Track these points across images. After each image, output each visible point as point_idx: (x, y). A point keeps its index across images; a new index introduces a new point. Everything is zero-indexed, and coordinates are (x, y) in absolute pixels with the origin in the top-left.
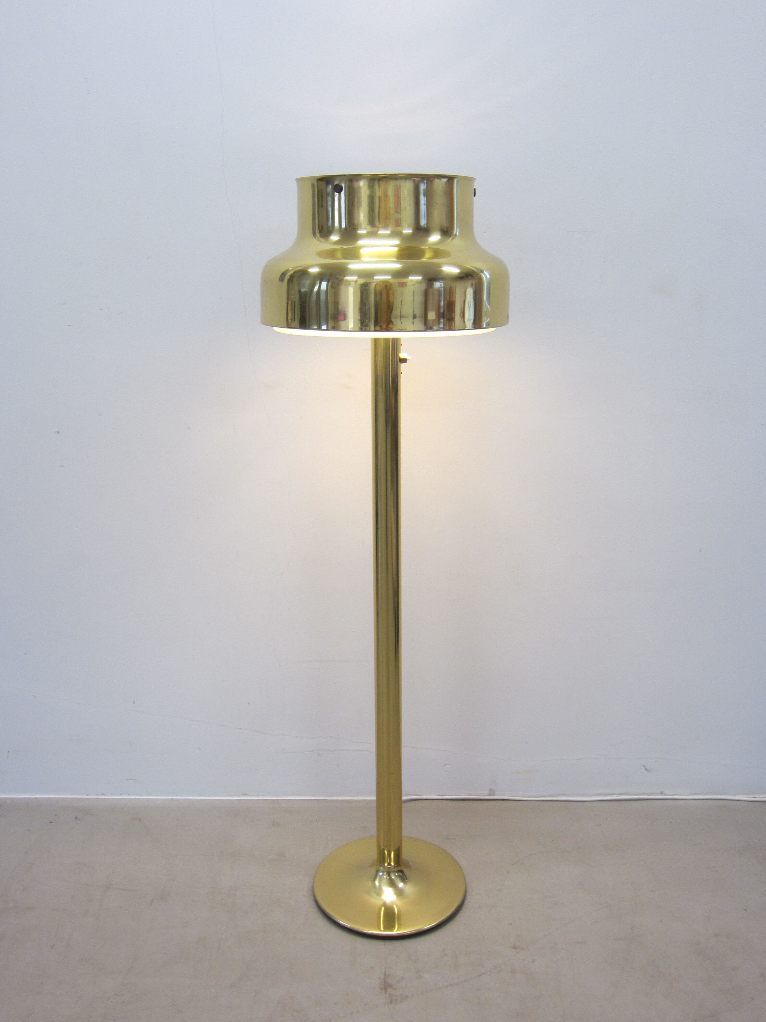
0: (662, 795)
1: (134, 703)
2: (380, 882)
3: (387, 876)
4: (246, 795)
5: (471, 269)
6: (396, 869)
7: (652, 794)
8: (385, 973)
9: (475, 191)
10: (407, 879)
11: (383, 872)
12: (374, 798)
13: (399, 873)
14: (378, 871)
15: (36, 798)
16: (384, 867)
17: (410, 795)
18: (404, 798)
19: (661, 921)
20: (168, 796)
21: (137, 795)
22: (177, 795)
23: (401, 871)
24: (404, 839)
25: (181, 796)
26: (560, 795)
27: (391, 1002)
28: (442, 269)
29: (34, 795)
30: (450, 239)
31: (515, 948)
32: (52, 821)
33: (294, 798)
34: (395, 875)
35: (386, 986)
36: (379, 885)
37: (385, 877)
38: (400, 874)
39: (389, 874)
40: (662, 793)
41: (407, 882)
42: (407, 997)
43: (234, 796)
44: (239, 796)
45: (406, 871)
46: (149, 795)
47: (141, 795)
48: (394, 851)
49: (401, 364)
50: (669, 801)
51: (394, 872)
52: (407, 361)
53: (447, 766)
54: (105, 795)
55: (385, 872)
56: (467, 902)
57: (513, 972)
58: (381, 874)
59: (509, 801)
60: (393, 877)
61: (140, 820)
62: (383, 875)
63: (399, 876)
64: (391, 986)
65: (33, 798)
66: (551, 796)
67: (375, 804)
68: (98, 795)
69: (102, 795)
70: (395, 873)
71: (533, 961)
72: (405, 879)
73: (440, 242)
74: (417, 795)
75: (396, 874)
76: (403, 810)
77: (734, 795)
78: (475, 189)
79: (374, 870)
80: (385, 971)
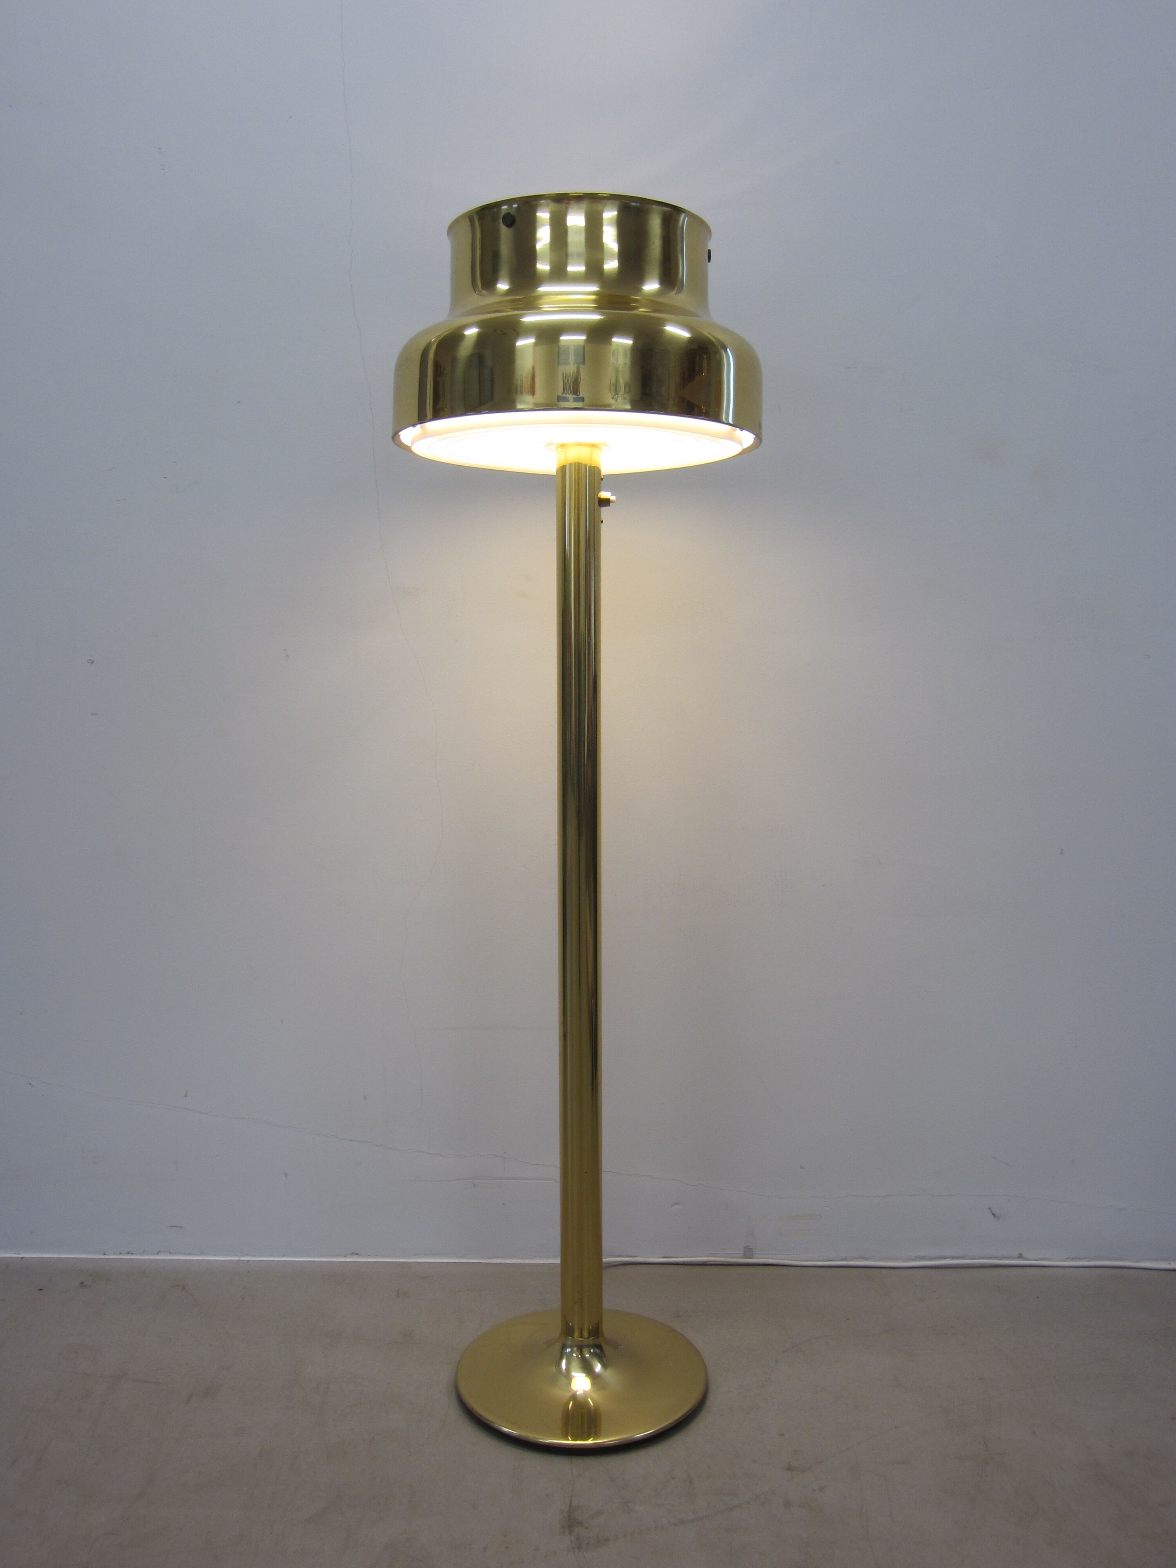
0: (1021, 1259)
1: (186, 1096)
2: (568, 1364)
3: (579, 1353)
4: (357, 1254)
5: (707, 336)
6: (591, 1343)
7: (1004, 1258)
8: (570, 1505)
9: (710, 253)
10: (607, 1359)
11: (571, 1347)
12: (557, 1262)
13: (595, 1349)
14: (564, 1347)
15: (23, 1258)
16: (574, 1339)
17: (613, 1258)
18: (605, 1260)
19: (1034, 1433)
20: (233, 1256)
21: (185, 1254)
22: (247, 1255)
23: (599, 1347)
25: (254, 1256)
26: (856, 1258)
27: (579, 1547)
28: (665, 328)
29: (19, 1254)
30: (674, 292)
31: (789, 1468)
32: (42, 1288)
33: (432, 1261)
34: (590, 1353)
35: (571, 1523)
36: (566, 1369)
37: (575, 1355)
38: (598, 1351)
39: (580, 1349)
40: (1020, 1257)
41: (606, 1363)
42: (607, 1540)
43: (338, 1256)
44: (345, 1257)
45: (605, 1347)
46: (202, 1253)
47: (190, 1254)
49: (602, 508)
50: (1034, 1269)
51: (588, 1347)
52: (611, 503)
53: (677, 1207)
54: (132, 1254)
55: (576, 1346)
56: (709, 1402)
57: (787, 1504)
58: (568, 1350)
60: (587, 1355)
61: (184, 1288)
62: (572, 1352)
63: (596, 1353)
64: (580, 1523)
65: (17, 1258)
67: (559, 1270)
68: (121, 1253)
69: (128, 1253)
70: (590, 1349)
71: (822, 1489)
72: (604, 1359)
73: (659, 293)
75: (592, 1351)
76: (605, 1276)
77: (1138, 1261)
78: (709, 251)
79: (558, 1346)
80: (571, 1501)
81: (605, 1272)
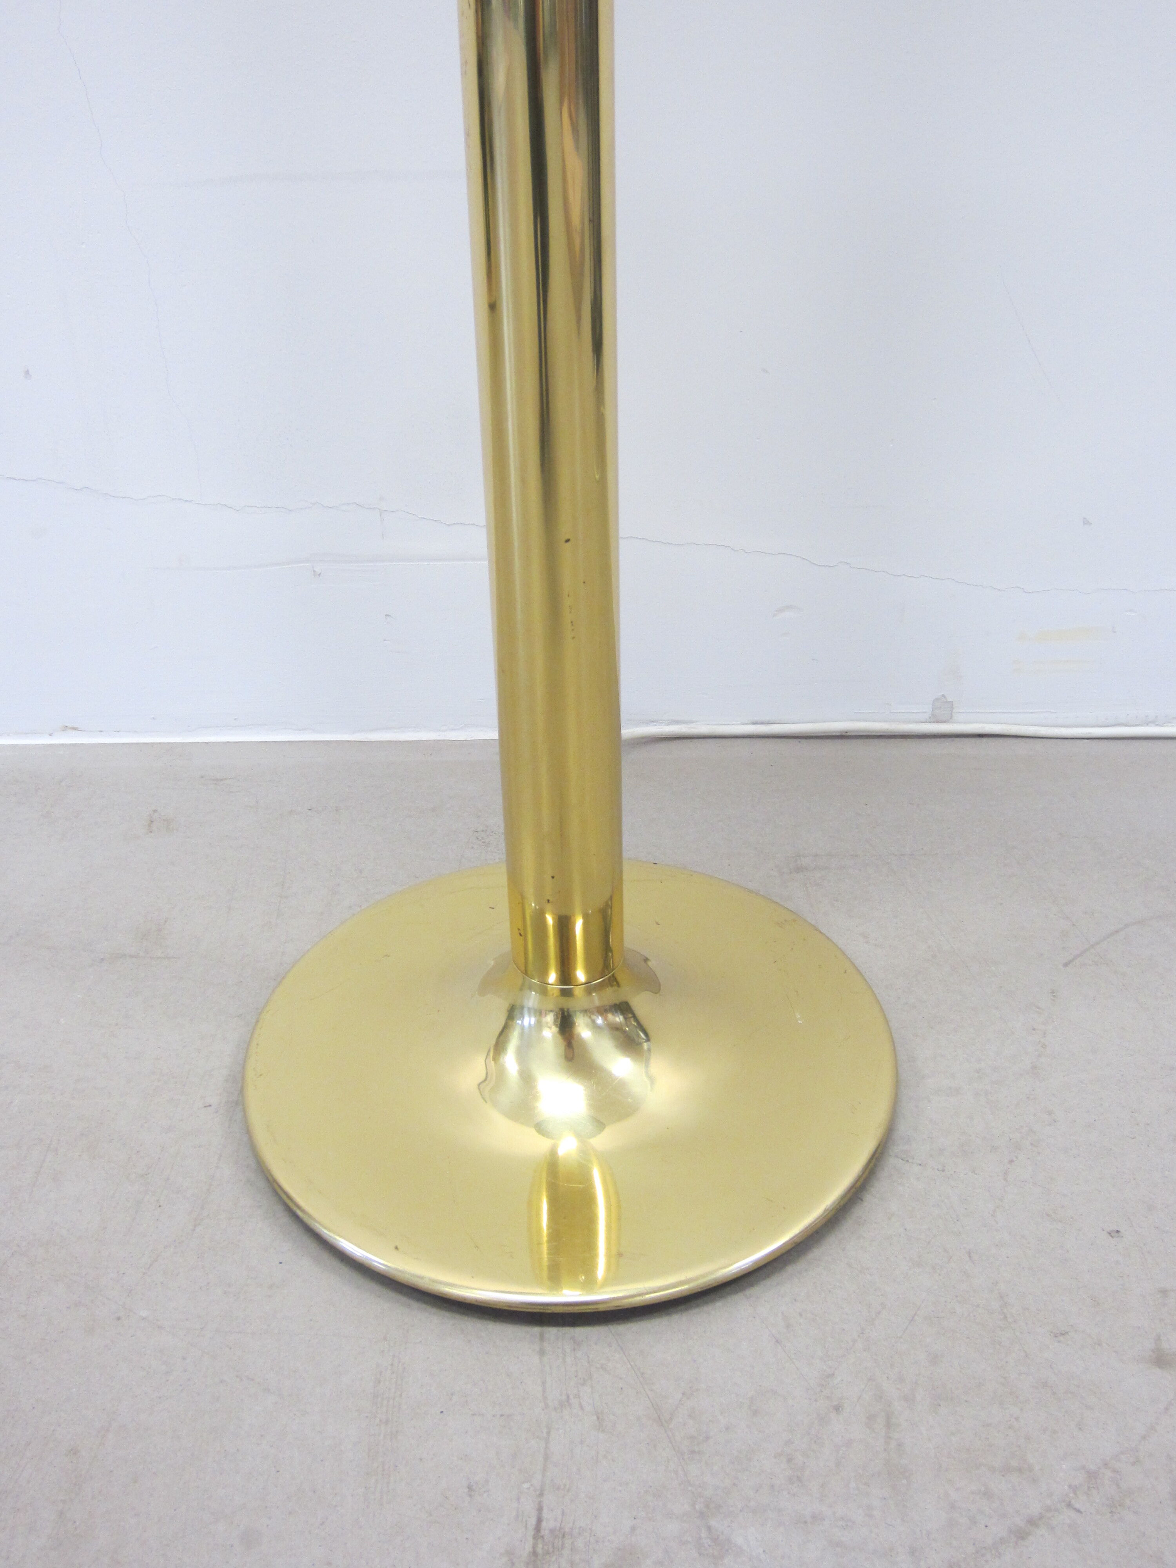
2: (522, 1055)
3: (558, 1030)
4: (74, 729)
6: (596, 999)
10: (648, 1039)
11: (539, 1013)
12: (494, 735)
13: (610, 1016)
14: (512, 1013)
16: (543, 990)
17: (653, 722)
18: (628, 731)
23: (624, 1008)
24: (629, 873)
34: (595, 1027)
37: (546, 1034)
38: (619, 1019)
39: (565, 1020)
41: (649, 1050)
43: (35, 734)
44: (51, 735)
45: (641, 1003)
48: (586, 917)
51: (586, 1011)
55: (551, 1011)
58: (526, 1021)
59: (1019, 740)
62: (539, 1025)
63: (615, 1028)
66: (1154, 722)
67: (494, 756)
70: (594, 1017)
72: (640, 1044)
74: (677, 722)
75: (600, 1021)
76: (626, 771)
79: (497, 1006)
80: (540, 1509)
81: (630, 764)
